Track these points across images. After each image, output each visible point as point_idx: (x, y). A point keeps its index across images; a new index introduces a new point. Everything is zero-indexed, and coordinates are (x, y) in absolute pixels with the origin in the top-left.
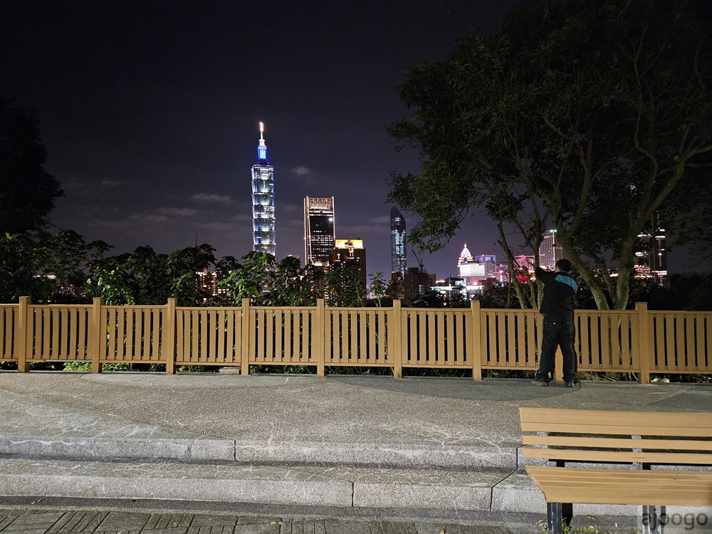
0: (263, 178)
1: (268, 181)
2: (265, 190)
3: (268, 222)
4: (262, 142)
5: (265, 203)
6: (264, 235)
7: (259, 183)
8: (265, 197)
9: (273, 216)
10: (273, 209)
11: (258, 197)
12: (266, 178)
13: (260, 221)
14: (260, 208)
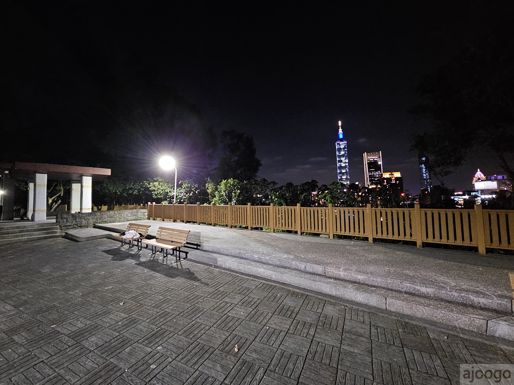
0: (342, 147)
1: (344, 148)
2: (342, 153)
3: (345, 167)
4: (340, 131)
5: (343, 159)
6: (343, 174)
7: (340, 150)
8: (343, 156)
9: (347, 164)
10: (347, 161)
11: (340, 156)
12: (343, 147)
13: (341, 167)
14: (340, 161)
